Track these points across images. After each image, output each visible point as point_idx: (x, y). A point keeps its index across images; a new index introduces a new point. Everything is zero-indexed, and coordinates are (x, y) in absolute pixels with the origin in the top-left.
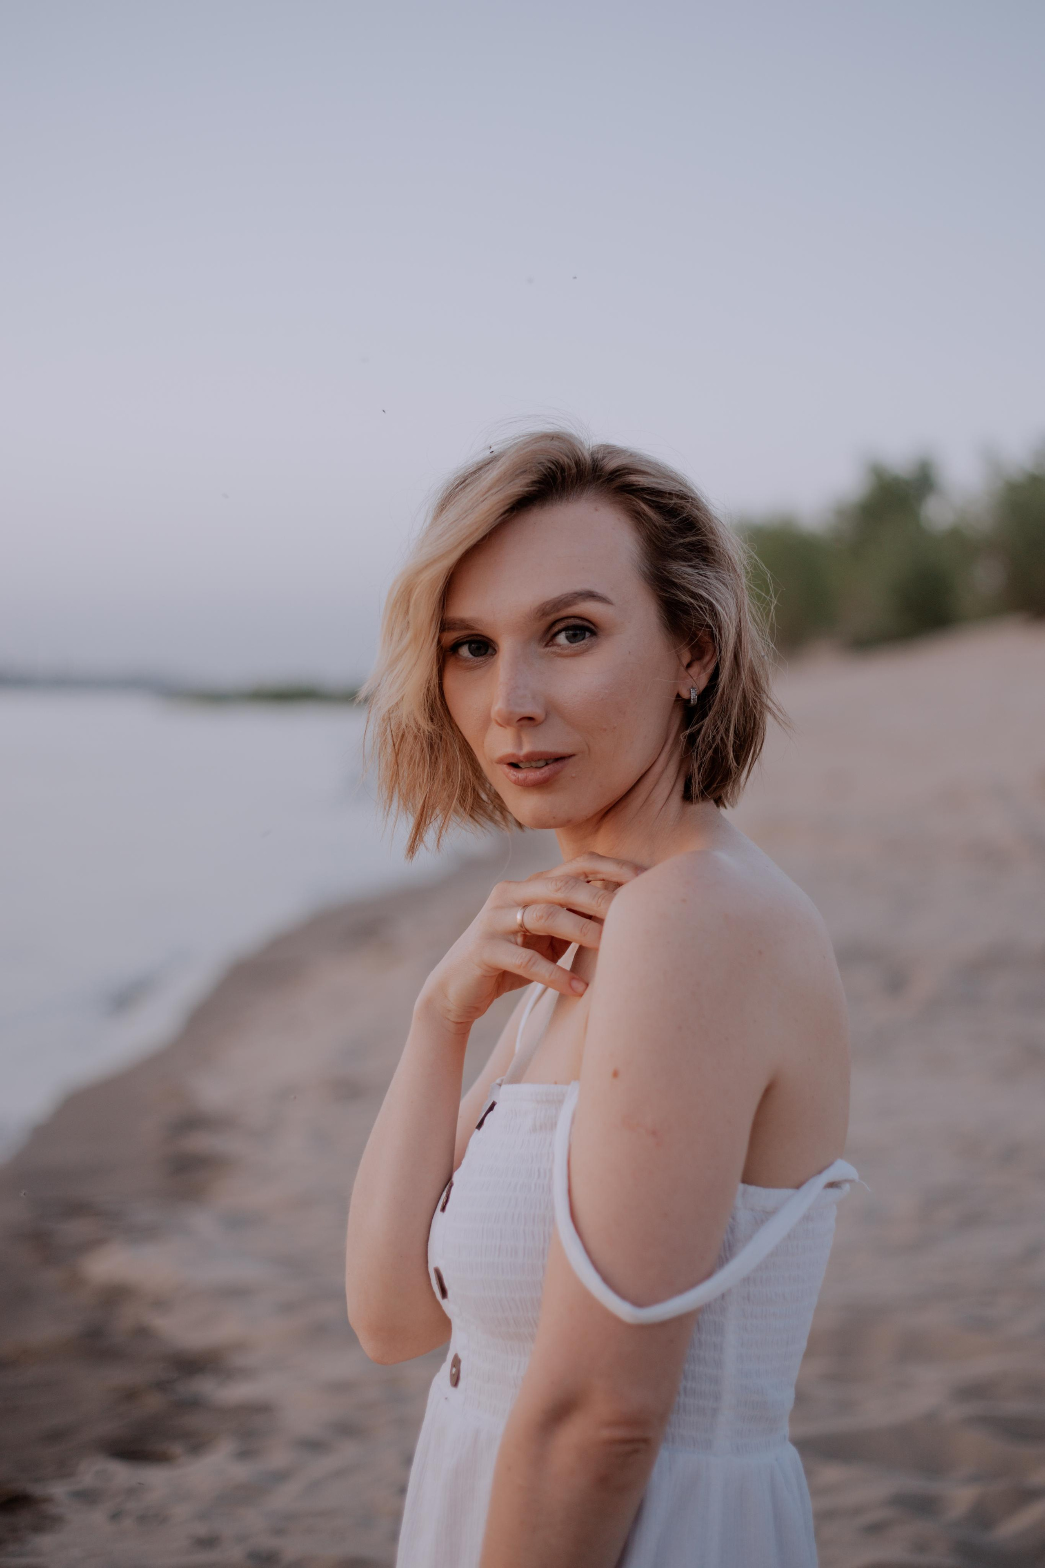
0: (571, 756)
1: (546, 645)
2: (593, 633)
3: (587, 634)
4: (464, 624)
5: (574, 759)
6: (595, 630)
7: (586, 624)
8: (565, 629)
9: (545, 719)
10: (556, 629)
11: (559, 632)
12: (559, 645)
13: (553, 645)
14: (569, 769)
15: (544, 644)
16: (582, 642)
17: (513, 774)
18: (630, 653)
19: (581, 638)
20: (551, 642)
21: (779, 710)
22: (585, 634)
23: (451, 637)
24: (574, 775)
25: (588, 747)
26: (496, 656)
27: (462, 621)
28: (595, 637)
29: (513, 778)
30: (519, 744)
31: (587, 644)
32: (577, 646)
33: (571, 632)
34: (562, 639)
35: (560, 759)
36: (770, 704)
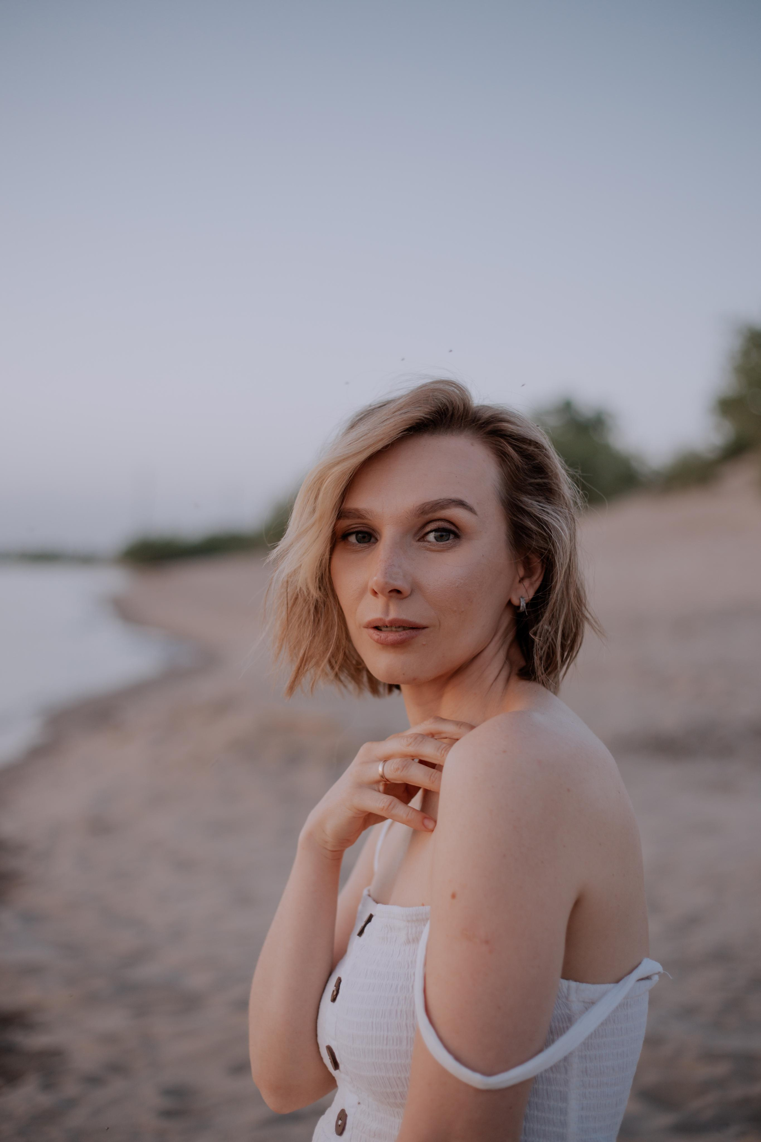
0: (424, 628)
1: (419, 540)
2: (457, 536)
3: (452, 536)
4: (358, 514)
5: (426, 630)
6: (460, 534)
7: (453, 528)
8: (435, 530)
9: (410, 595)
10: (428, 529)
11: (431, 531)
12: (429, 542)
13: (424, 541)
14: (422, 638)
15: (417, 539)
16: (447, 542)
17: (375, 634)
18: (483, 556)
19: (447, 538)
20: (423, 539)
21: (596, 622)
22: (449, 536)
23: (345, 523)
24: (424, 643)
25: (440, 622)
26: (377, 544)
27: (357, 510)
28: (458, 539)
29: (376, 637)
30: (387, 612)
31: (451, 544)
32: (443, 545)
33: (439, 534)
34: (431, 537)
35: (416, 628)
36: (588, 616)
